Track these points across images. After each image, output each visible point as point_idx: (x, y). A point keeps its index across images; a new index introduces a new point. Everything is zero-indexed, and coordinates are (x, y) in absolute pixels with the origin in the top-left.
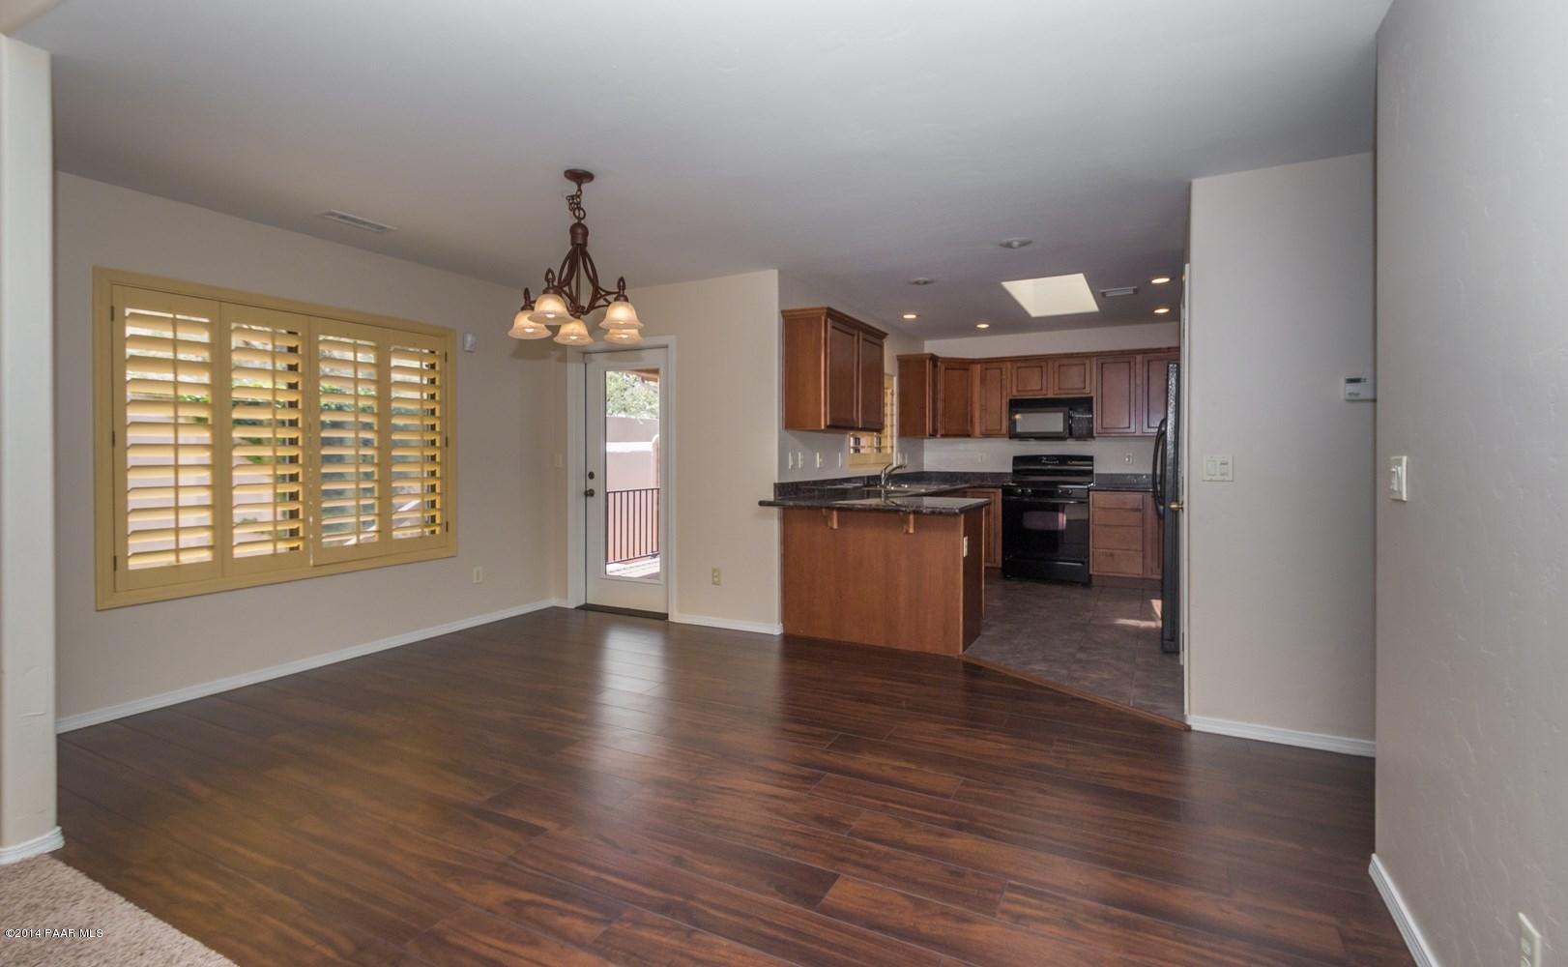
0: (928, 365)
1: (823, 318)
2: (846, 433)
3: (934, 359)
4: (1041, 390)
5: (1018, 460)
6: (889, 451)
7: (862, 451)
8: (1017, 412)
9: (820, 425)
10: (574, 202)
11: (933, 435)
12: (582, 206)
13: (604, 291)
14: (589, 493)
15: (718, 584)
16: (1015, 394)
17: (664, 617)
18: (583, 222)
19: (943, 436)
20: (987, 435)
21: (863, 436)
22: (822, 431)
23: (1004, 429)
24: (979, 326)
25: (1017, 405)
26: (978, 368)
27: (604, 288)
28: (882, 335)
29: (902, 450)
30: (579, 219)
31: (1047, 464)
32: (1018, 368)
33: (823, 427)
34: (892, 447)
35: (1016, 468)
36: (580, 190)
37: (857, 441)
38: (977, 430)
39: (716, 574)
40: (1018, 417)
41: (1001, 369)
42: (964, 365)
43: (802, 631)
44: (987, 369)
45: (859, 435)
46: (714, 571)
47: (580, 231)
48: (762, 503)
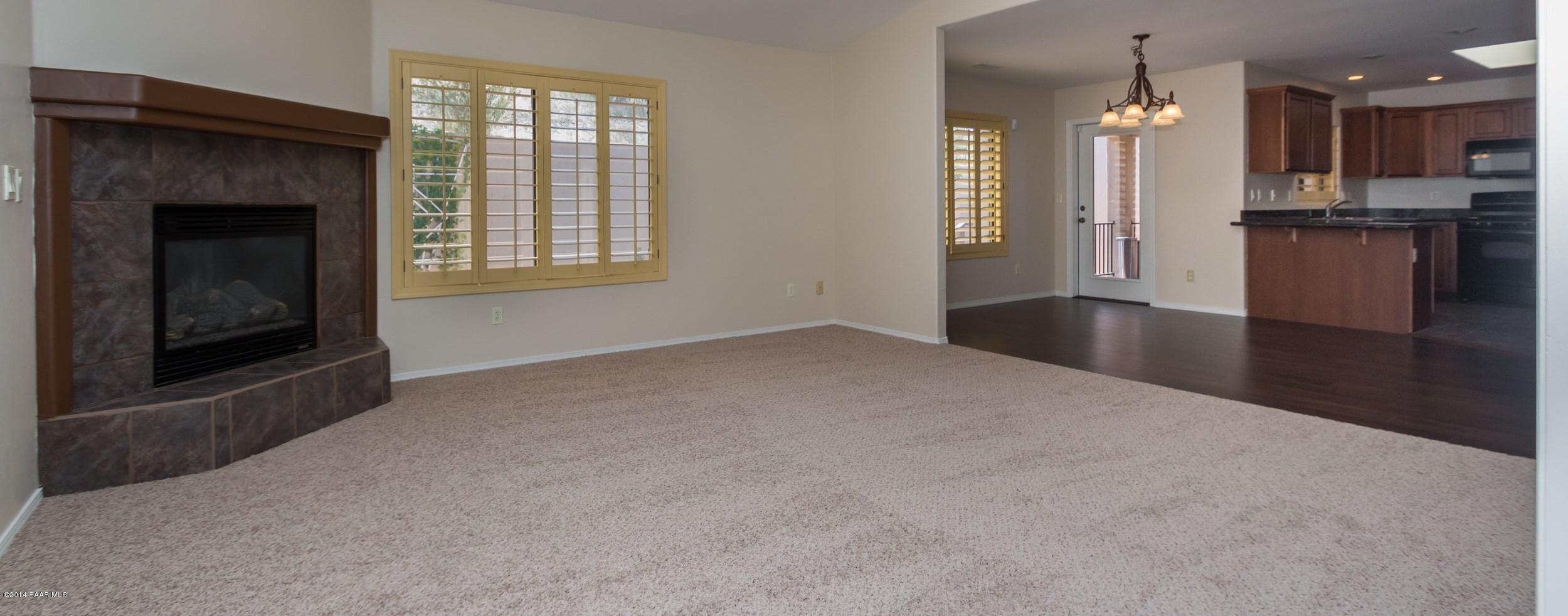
0: (1374, 116)
1: (1283, 93)
2: (1295, 174)
3: (1380, 110)
4: (1504, 132)
5: (1476, 198)
6: (1332, 190)
7: (1306, 189)
8: (1474, 154)
9: (1280, 167)
10: (1138, 52)
11: (1380, 175)
12: (1143, 52)
13: (1157, 98)
14: (1082, 220)
15: (1192, 281)
16: (1473, 136)
17: (1147, 305)
18: (1143, 61)
19: (1391, 176)
20: (1441, 174)
21: (1309, 177)
22: (1283, 173)
23: (1460, 169)
24: (1429, 79)
25: (1474, 147)
26: (1429, 116)
27: (1157, 96)
28: (1329, 98)
29: (1345, 188)
30: (1141, 60)
31: (1512, 200)
32: (1477, 113)
33: (1283, 170)
34: (1335, 187)
35: (1475, 204)
36: (1141, 44)
37: (1301, 181)
38: (1429, 169)
39: (1190, 274)
40: (1475, 157)
41: (1456, 115)
42: (1415, 113)
43: (1264, 315)
44: (1440, 115)
45: (1303, 176)
46: (1188, 272)
47: (1141, 67)
48: (1233, 224)
